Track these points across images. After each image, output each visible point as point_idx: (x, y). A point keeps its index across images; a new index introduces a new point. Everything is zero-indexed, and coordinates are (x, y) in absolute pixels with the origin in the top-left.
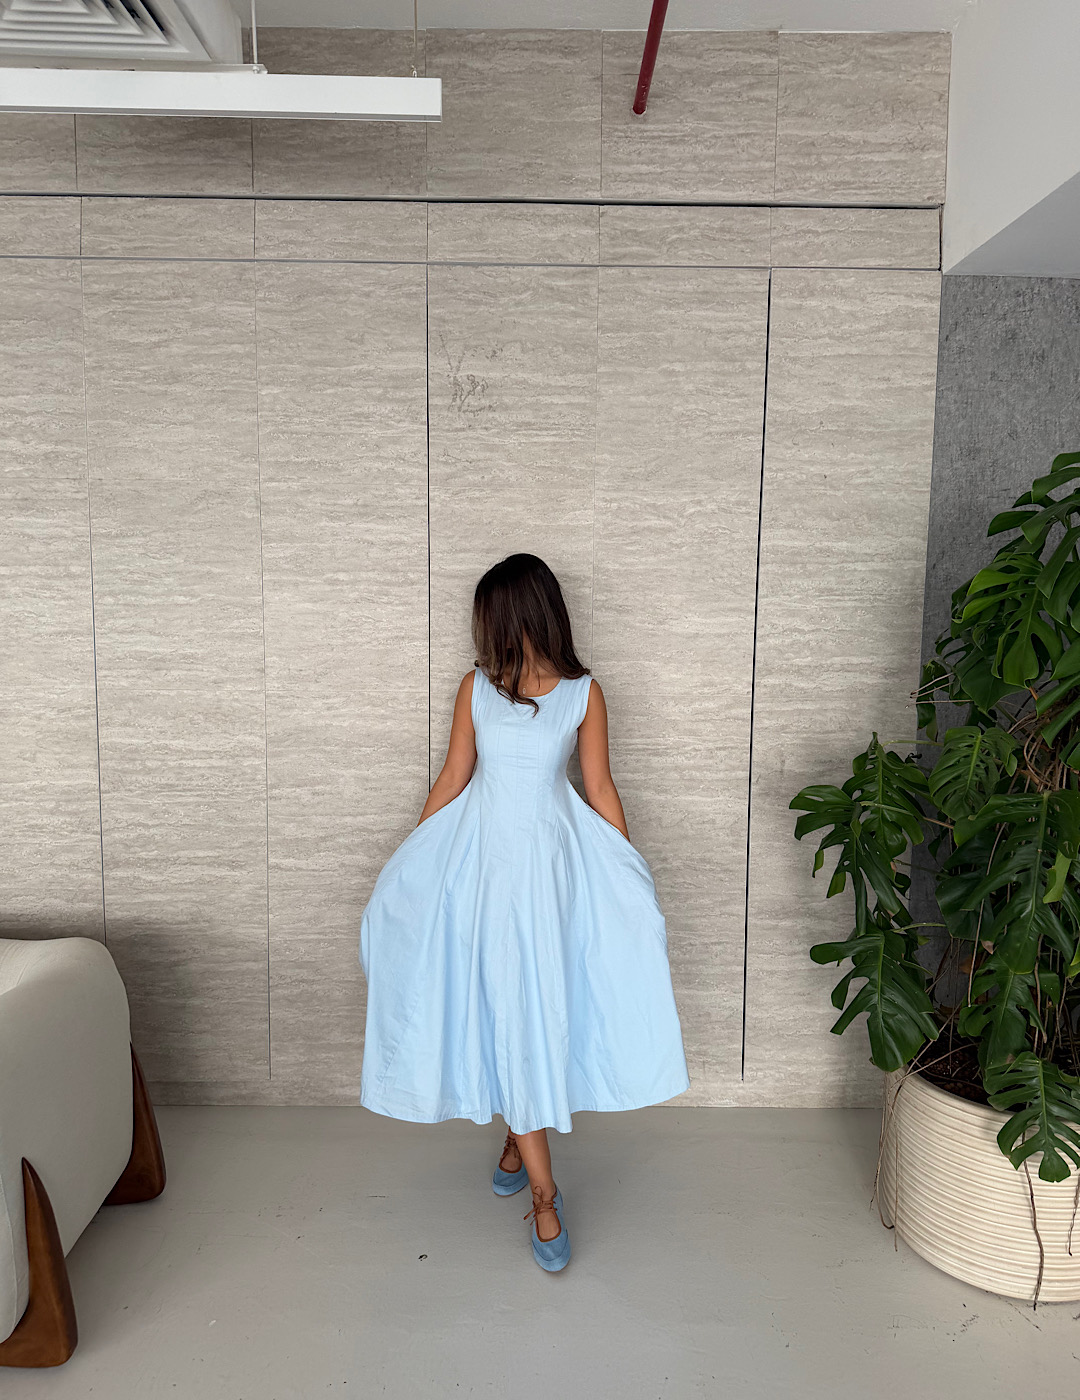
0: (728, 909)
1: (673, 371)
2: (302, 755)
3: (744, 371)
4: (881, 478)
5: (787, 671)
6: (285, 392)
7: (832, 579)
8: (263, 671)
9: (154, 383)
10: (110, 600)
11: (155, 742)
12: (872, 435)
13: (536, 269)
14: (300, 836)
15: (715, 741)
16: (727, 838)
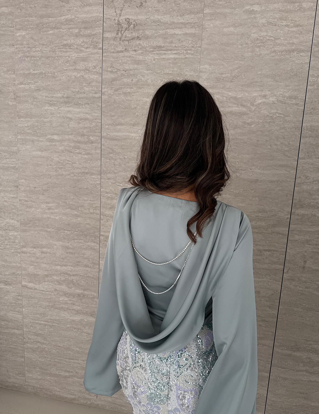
1: (253, 10)
2: (36, 232)
3: (301, 9)
5: (313, 206)
6: (28, 34)
8: (17, 187)
14: (36, 273)
15: (264, 246)
16: (266, 303)
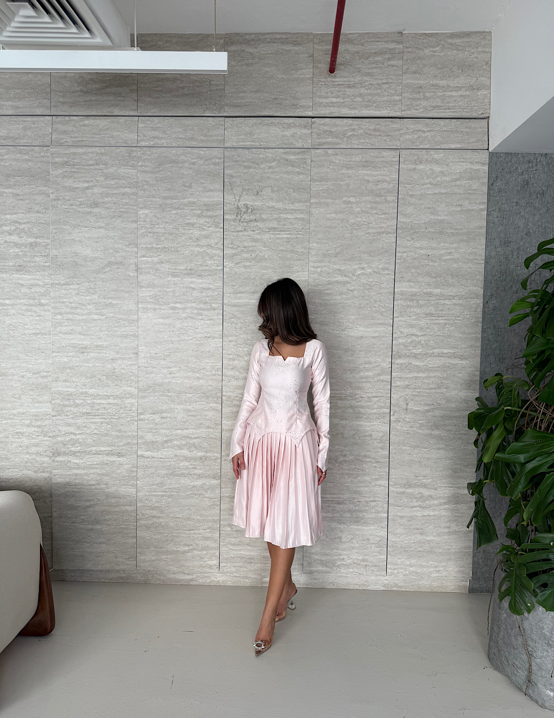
0: (378, 483)
1: (350, 201)
2: (156, 398)
3: (386, 201)
4: (458, 256)
5: (409, 356)
6: (151, 212)
7: (433, 308)
8: (137, 354)
9: (85, 207)
10: (59, 317)
11: (81, 390)
12: (453, 234)
13: (279, 150)
14: (154, 440)
15: (372, 393)
16: (378, 445)
